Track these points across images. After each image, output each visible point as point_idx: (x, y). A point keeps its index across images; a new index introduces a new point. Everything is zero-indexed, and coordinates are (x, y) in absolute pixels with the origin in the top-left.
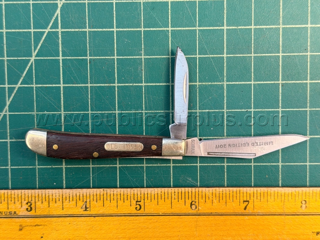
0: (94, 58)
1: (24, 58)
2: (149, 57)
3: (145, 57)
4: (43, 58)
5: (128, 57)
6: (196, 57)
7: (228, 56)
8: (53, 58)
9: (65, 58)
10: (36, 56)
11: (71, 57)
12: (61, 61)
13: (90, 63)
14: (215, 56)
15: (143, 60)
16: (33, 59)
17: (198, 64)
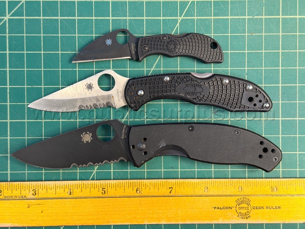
0: (132, 170)
1: (90, 171)
2: (166, 170)
3: (163, 170)
4: (101, 171)
5: (154, 170)
6: (195, 171)
7: (215, 170)
8: (107, 171)
9: (115, 170)
10: (97, 170)
11: (119, 170)
12: (112, 173)
13: (130, 174)
14: (207, 170)
15: (163, 172)
16: (95, 171)
17: (196, 174)
